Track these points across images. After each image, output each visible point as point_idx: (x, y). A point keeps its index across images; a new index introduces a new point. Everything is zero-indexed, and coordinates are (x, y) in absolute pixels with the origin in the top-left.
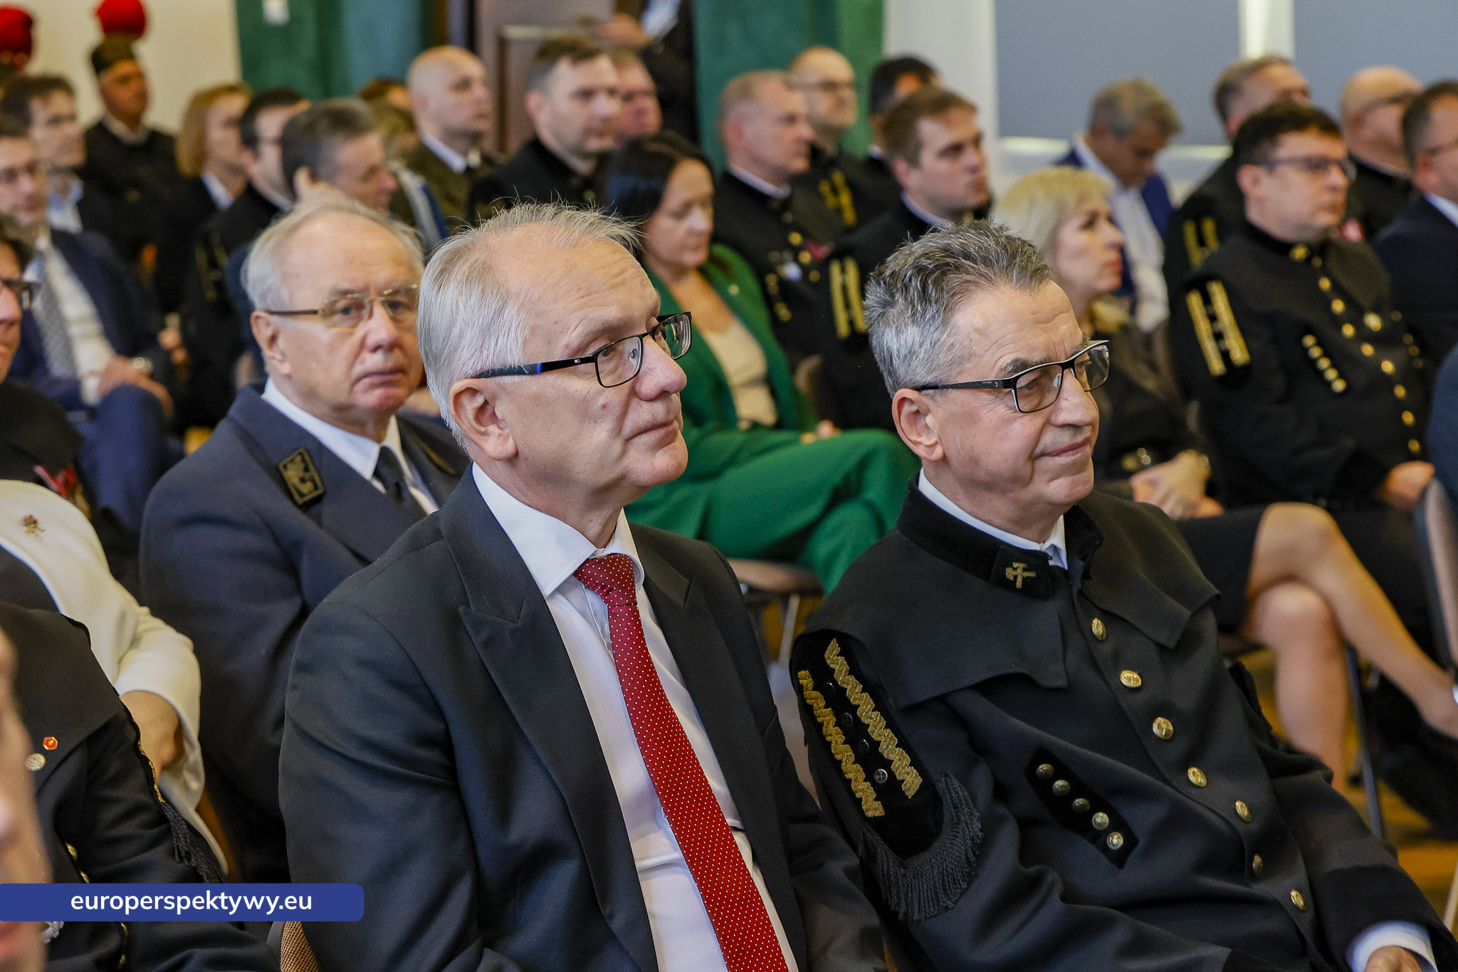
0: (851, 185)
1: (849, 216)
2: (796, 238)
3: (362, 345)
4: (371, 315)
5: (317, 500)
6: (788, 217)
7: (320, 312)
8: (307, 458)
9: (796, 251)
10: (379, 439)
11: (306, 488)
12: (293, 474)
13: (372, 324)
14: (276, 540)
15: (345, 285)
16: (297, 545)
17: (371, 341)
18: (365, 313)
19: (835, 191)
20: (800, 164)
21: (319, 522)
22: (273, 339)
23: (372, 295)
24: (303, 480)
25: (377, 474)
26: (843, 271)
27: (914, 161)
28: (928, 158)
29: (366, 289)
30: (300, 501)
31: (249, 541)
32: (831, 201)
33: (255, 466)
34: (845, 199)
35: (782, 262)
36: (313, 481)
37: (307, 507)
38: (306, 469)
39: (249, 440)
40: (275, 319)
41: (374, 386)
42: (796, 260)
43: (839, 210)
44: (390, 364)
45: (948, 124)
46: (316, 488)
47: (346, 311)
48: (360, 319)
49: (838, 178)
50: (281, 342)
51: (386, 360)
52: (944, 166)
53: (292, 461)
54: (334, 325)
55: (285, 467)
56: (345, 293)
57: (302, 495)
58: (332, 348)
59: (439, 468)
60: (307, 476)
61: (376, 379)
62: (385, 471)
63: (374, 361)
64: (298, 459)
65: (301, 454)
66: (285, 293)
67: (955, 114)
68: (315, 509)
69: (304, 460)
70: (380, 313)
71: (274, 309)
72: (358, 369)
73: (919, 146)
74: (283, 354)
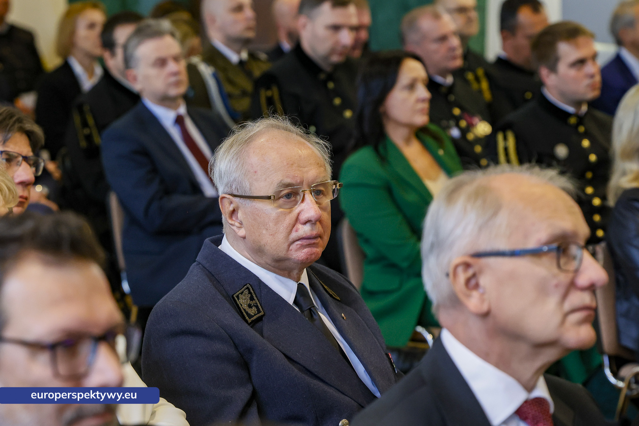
0: (488, 76)
1: (487, 95)
2: (457, 111)
3: (297, 219)
4: (303, 200)
5: (260, 319)
6: (452, 98)
7: (272, 198)
8: (252, 291)
9: (457, 119)
10: (297, 279)
11: (252, 311)
12: (243, 301)
13: (303, 206)
14: (236, 347)
15: (288, 181)
16: (250, 350)
17: (304, 217)
18: (299, 198)
19: (477, 79)
20: (458, 63)
21: (262, 334)
22: (233, 212)
23: (305, 187)
24: (250, 306)
25: (295, 302)
26: (505, 138)
27: (553, 69)
28: (562, 67)
29: (301, 183)
30: (250, 321)
31: (219, 347)
32: (475, 86)
33: (220, 297)
34: (485, 85)
35: (448, 127)
36: (257, 307)
37: (253, 324)
38: (252, 299)
39: (212, 276)
40: (236, 200)
41: (303, 247)
42: (458, 126)
43: (480, 91)
44: (315, 233)
45: (577, 46)
46: (259, 311)
47: (288, 196)
48: (296, 203)
49: (480, 72)
50: (240, 214)
51: (312, 230)
52: (573, 72)
53: (242, 293)
54: (280, 207)
55: (238, 297)
56: (288, 185)
57: (250, 316)
58: (277, 221)
59: (331, 296)
60: (252, 303)
61: (305, 242)
62: (301, 300)
63: (305, 230)
64: (246, 292)
65: (248, 288)
66: (247, 184)
67: (581, 40)
68: (259, 325)
69: (250, 293)
70: (309, 198)
71: (236, 193)
72: (294, 235)
73: (557, 60)
74: (241, 223)
